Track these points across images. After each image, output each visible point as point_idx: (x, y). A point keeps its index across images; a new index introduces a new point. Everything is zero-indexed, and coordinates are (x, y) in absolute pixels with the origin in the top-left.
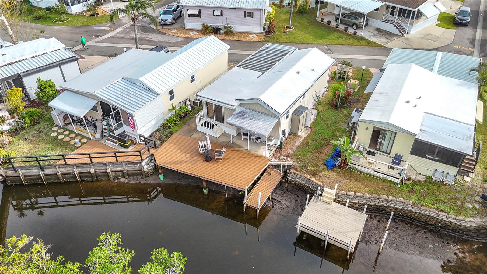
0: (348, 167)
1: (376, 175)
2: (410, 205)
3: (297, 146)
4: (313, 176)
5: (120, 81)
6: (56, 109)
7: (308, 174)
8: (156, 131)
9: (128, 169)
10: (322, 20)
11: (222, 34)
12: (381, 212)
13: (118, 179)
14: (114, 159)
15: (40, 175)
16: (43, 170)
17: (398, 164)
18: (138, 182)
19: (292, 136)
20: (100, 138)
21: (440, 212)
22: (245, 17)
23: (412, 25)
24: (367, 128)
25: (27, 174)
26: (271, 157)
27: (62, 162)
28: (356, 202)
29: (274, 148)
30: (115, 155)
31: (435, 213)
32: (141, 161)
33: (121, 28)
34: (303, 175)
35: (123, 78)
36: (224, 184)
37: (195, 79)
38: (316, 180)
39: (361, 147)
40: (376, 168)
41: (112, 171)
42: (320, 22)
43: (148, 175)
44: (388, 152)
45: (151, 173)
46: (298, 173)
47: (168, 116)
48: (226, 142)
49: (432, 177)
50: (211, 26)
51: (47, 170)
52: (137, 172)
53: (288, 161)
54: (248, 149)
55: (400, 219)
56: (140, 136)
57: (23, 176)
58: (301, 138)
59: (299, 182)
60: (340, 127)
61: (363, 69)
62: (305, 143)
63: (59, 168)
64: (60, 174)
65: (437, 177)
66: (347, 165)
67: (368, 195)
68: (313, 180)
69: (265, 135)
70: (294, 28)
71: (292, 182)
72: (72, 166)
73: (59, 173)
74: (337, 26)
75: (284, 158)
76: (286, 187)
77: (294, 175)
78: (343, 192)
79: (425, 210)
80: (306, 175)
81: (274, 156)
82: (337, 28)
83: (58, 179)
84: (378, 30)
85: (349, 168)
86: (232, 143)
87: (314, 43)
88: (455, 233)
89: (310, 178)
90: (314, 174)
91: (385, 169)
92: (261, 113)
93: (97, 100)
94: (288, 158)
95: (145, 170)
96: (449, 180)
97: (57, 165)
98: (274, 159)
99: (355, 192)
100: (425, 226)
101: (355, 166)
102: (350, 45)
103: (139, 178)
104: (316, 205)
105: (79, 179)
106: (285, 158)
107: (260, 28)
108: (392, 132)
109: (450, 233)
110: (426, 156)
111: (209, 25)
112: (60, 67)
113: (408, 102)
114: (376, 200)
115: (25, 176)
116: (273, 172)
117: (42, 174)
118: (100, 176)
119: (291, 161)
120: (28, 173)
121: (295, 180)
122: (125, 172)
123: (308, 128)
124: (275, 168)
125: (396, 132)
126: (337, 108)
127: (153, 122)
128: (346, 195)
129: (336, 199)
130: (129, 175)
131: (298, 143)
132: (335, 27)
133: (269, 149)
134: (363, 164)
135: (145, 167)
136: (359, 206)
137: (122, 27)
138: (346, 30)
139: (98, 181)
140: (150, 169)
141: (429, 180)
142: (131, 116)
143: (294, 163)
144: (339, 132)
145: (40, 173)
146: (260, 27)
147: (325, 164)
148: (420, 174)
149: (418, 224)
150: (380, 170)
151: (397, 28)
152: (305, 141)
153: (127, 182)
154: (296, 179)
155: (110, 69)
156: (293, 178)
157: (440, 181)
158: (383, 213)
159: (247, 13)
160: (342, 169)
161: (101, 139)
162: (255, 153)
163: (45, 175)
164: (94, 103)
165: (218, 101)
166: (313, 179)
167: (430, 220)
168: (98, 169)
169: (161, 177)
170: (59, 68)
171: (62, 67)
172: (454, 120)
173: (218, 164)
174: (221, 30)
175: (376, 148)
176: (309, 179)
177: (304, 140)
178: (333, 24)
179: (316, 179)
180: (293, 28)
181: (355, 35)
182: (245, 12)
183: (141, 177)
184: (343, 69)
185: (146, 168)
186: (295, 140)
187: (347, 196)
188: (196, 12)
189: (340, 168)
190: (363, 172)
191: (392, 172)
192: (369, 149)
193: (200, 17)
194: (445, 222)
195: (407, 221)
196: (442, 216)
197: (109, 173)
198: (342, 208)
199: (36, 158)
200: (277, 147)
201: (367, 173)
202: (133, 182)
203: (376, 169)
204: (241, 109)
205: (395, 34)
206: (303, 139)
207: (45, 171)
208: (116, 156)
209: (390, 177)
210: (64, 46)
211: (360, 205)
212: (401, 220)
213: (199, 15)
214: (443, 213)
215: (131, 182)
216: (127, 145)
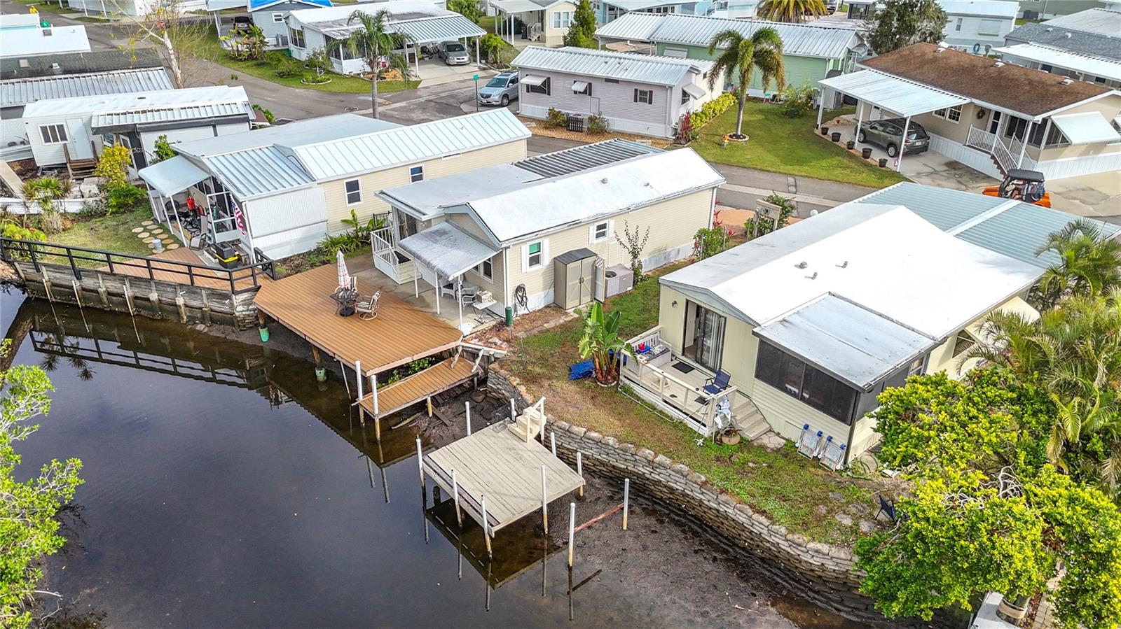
0: (615, 382)
1: (666, 412)
2: (695, 483)
3: (543, 329)
4: (526, 382)
5: (266, 150)
6: (154, 189)
7: (519, 377)
8: (299, 255)
9: (213, 308)
10: (825, 131)
11: (581, 131)
12: (641, 492)
13: (195, 323)
15: (72, 288)
16: (79, 278)
18: (224, 336)
19: (548, 310)
21: (756, 515)
22: (636, 101)
23: (1037, 161)
24: (676, 302)
25: (57, 282)
26: (474, 335)
27: (106, 268)
28: (587, 453)
29: (492, 320)
30: (190, 270)
31: (745, 516)
32: (231, 294)
34: (508, 377)
35: (273, 147)
36: (339, 359)
37: (424, 177)
38: (525, 391)
39: (662, 346)
40: (665, 394)
41: (186, 306)
43: (244, 326)
45: (251, 325)
46: (503, 372)
47: (340, 232)
48: (406, 294)
49: (797, 445)
50: (568, 114)
51: (84, 280)
52: (225, 315)
53: (500, 347)
55: (676, 518)
56: (257, 252)
57: (49, 283)
58: (565, 317)
59: (503, 394)
62: (566, 327)
63: (103, 279)
64: (104, 292)
65: (808, 445)
66: (616, 378)
67: (611, 441)
68: (519, 390)
70: (747, 139)
71: (493, 394)
72: (123, 278)
73: (102, 290)
74: (850, 146)
75: (497, 341)
76: (478, 403)
77: (496, 376)
78: (564, 424)
79: (726, 503)
80: (513, 378)
81: (481, 336)
82: (852, 149)
83: (101, 302)
84: (953, 165)
85: (617, 386)
86: (417, 297)
87: (769, 169)
88: (790, 581)
89: (518, 384)
90: (531, 380)
91: (684, 399)
92: (471, 235)
93: (209, 174)
94: (505, 344)
95: (237, 314)
96: (830, 457)
97: (100, 272)
98: (477, 340)
99: (588, 430)
100: (725, 547)
101: (632, 385)
102: (853, 184)
103: (228, 328)
104: (494, 437)
105: (131, 309)
106: (500, 343)
107: (665, 128)
108: (719, 315)
109: (775, 577)
110: (787, 386)
111: (563, 111)
112: (214, 126)
113: (802, 266)
114: (628, 458)
115: (54, 285)
116: (462, 363)
117: (76, 284)
118: (166, 311)
119: (507, 349)
120: (57, 279)
121: (498, 389)
122: (205, 311)
125: (725, 315)
127: (296, 234)
128: (568, 431)
130: (214, 319)
131: (553, 324)
132: (846, 147)
133: (479, 320)
135: (240, 308)
136: (594, 465)
138: (866, 154)
139: (163, 320)
140: (249, 315)
141: (789, 451)
142: (240, 204)
143: (506, 354)
145: (74, 283)
146: (664, 126)
147: (570, 370)
148: (778, 434)
149: (713, 539)
150: (673, 399)
151: (996, 162)
152: (568, 325)
153: (207, 333)
154: (498, 386)
156: (495, 385)
157: (811, 457)
158: (646, 496)
159: (641, 92)
160: (599, 384)
161: (199, 249)
162: (448, 321)
163: (83, 289)
164: (201, 176)
166: (522, 389)
167: (739, 535)
168: (164, 295)
169: (264, 335)
170: (211, 128)
171: (218, 128)
172: (892, 320)
173: (357, 323)
174: (582, 122)
175: (695, 357)
176: (514, 386)
177: (570, 321)
178: (845, 139)
179: (526, 389)
180: (744, 137)
181: (884, 166)
182: (636, 90)
183: (233, 329)
184: (768, 211)
185: (240, 310)
186: (551, 318)
187: (568, 434)
188: (538, 82)
189: (595, 382)
190: (643, 401)
191: (699, 410)
192: (683, 358)
193: (549, 94)
194: (768, 545)
195: (690, 527)
196: (760, 525)
197: (180, 306)
198: (544, 454)
199: (68, 249)
200: (502, 322)
201: (651, 403)
202: (215, 334)
203: (667, 394)
204: (444, 226)
205: (989, 177)
206: (568, 319)
207: (81, 280)
208: (191, 275)
209: (688, 418)
210: (246, 99)
211: (597, 463)
212: (678, 521)
213: (544, 89)
214: (763, 519)
215: (211, 334)
216: (226, 261)
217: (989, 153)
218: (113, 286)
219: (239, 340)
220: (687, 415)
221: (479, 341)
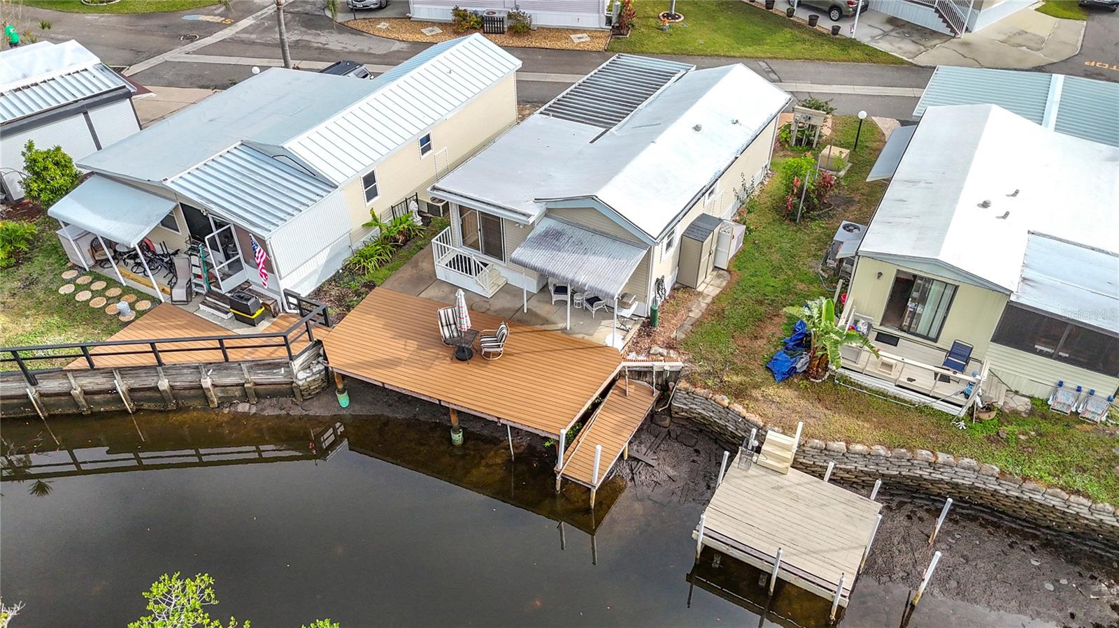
0: (828, 374)
1: (902, 397)
2: (992, 476)
3: (693, 320)
4: (737, 398)
5: (235, 151)
6: (69, 224)
7: (724, 393)
8: (329, 281)
9: (259, 381)
11: (503, 33)
12: (915, 493)
13: (231, 404)
14: (217, 356)
15: (26, 397)
16: (33, 383)
17: (961, 369)
18: (283, 412)
19: (680, 294)
20: (185, 299)
21: (1073, 496)
23: (980, 10)
24: (880, 274)
26: (626, 348)
27: (82, 363)
28: (849, 467)
29: (635, 324)
30: (221, 343)
31: (1058, 500)
32: (288, 360)
33: (250, 17)
34: (711, 395)
35: (242, 144)
36: (505, 422)
37: (432, 146)
38: (745, 411)
39: (863, 321)
40: (901, 379)
41: (214, 386)
42: (747, 4)
43: (310, 394)
44: (933, 334)
45: (317, 391)
46: (698, 390)
47: (362, 240)
48: (509, 309)
49: (1049, 403)
50: (476, 13)
51: (44, 384)
52: (279, 387)
53: (671, 360)
54: (568, 328)
55: (964, 511)
56: (287, 294)
58: (704, 298)
59: (700, 414)
60: (805, 268)
61: (861, 120)
62: (716, 312)
63: (75, 377)
64: (80, 393)
65: (1064, 402)
66: (826, 369)
67: (882, 450)
68: (736, 410)
69: (612, 292)
70: (682, 18)
71: (683, 414)
72: (109, 372)
73: (77, 392)
74: (790, 13)
75: (661, 350)
76: (665, 428)
77: (687, 396)
78: (817, 442)
79: (1033, 491)
80: (718, 397)
81: (635, 346)
82: (791, 16)
83: (76, 405)
84: (893, 21)
85: (831, 377)
86: (525, 311)
87: (732, 54)
88: (1112, 551)
89: (729, 403)
90: (739, 393)
91: (925, 381)
92: (603, 234)
93: (174, 201)
94: (671, 351)
95: (300, 383)
96: (1093, 410)
97: (69, 371)
98: (634, 353)
99: (847, 443)
100: (1031, 531)
101: (847, 373)
102: (824, 60)
103: (287, 402)
104: (745, 477)
105: (129, 405)
106: (665, 352)
107: (597, 18)
108: (947, 284)
109: (1096, 550)
110: (1036, 346)
111: (470, 9)
112: (86, 113)
113: (985, 205)
114: (904, 464)
116: (633, 387)
117: (31, 392)
118: (183, 398)
119: (679, 358)
121: (691, 408)
122: (249, 388)
123: (721, 272)
124: (637, 378)
125: (957, 284)
126: (795, 220)
127: (322, 258)
128: (825, 449)
129: (799, 460)
130: (260, 394)
131: (697, 311)
132: (785, 15)
133: (622, 327)
134: (867, 369)
135: (301, 375)
136: (856, 477)
137: (254, 15)
138: (813, 21)
139: (179, 409)
140: (314, 380)
141: (1040, 409)
142: (262, 242)
143: (686, 365)
144: (802, 281)
145: (28, 390)
146: (597, 15)
147: (768, 368)
148: (1016, 392)
149: (1014, 526)
150: (913, 383)
151: (941, 16)
152: (715, 307)
153: (255, 414)
154: (692, 406)
155: (211, 121)
156: (686, 404)
157: (1069, 412)
158: (921, 496)
160: (812, 380)
161: (187, 302)
162: (587, 337)
163: (41, 395)
164: (166, 207)
165: (489, 204)
166: (738, 408)
167: (1045, 516)
168: (178, 380)
169: (344, 400)
170: (82, 116)
171: (91, 114)
172: (1108, 253)
173: (489, 366)
174: (500, 21)
175: (901, 325)
176: (727, 407)
177: (713, 302)
178: (781, 7)
179: (744, 408)
180: (680, 17)
181: (837, 34)
183: (292, 400)
184: (810, 118)
185: (302, 377)
186: (689, 304)
187: (827, 453)
189: (807, 379)
190: (866, 388)
191: (945, 390)
192: (882, 328)
194: (1086, 522)
195: (983, 519)
196: (1079, 506)
197: (208, 389)
198: (815, 485)
199: (14, 352)
200: (644, 323)
201: (877, 389)
202: (269, 412)
203: (903, 380)
204: (549, 223)
205: (934, 32)
206: (709, 300)
207: (40, 385)
208: (222, 348)
209: (939, 401)
210: (97, 60)
211: (862, 474)
212: (967, 514)
214: (1082, 500)
215: (265, 413)
216: (253, 317)
217: (933, 7)
218: (92, 382)
219: (311, 413)
220: (938, 399)
221: (638, 353)
